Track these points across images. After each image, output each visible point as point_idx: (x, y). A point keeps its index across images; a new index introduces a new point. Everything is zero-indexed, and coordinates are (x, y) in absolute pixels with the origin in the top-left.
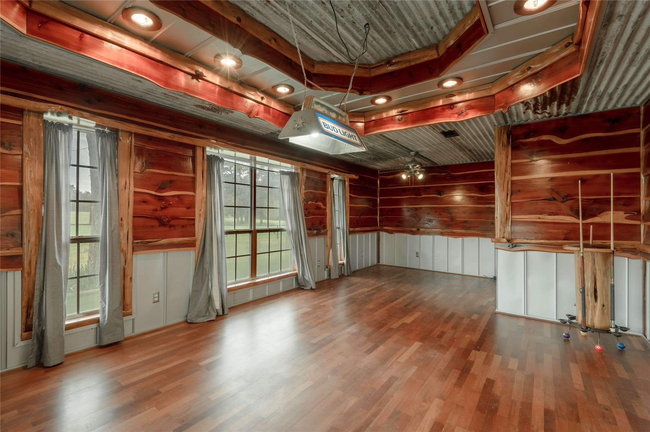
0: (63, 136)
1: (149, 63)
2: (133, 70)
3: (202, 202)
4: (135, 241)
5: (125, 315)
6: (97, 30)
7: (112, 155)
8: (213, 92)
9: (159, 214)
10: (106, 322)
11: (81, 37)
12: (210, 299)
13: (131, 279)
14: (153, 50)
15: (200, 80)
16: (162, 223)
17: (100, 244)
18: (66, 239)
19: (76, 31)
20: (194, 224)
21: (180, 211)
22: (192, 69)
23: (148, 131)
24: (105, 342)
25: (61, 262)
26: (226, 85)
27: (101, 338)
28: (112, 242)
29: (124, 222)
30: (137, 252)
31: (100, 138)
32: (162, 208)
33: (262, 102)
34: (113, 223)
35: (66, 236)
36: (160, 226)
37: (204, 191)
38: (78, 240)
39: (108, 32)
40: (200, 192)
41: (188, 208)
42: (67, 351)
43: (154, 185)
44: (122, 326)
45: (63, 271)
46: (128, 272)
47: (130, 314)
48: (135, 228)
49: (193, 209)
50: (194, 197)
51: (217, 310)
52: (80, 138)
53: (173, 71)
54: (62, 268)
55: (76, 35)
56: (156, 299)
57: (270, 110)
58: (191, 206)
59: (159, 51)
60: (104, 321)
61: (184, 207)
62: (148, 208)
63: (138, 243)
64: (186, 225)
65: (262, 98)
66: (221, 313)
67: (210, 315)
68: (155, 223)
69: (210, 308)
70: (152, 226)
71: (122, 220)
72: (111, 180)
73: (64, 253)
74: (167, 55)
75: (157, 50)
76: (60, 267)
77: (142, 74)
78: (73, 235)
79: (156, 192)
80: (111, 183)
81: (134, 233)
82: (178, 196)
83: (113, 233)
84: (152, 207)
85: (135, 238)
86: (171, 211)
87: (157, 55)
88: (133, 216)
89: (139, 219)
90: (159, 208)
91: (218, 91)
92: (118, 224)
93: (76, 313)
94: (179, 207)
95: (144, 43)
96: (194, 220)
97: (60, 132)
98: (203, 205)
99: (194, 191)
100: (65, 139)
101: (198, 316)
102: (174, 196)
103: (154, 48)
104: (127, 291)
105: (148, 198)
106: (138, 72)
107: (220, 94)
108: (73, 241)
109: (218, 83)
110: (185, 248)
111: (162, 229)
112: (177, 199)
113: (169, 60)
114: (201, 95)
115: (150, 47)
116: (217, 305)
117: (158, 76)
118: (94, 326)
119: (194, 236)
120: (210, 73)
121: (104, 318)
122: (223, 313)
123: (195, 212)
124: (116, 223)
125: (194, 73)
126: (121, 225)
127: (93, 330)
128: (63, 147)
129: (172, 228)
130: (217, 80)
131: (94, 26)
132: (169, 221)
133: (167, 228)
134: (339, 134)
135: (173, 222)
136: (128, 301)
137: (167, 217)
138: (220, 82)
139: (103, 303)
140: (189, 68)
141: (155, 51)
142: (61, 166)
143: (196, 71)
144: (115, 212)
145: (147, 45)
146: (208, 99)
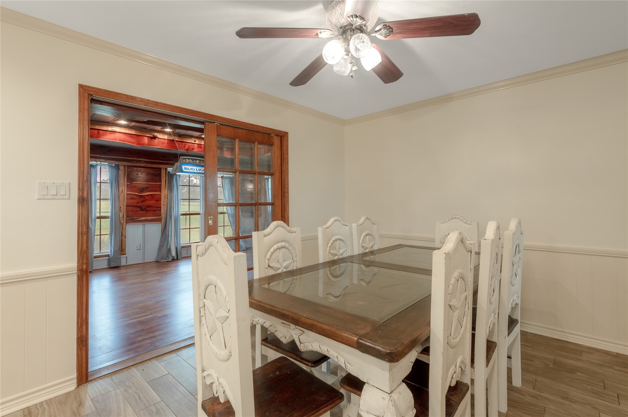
0: (93, 170)
1: (129, 136)
2: (121, 141)
3: (165, 198)
4: (127, 218)
5: (122, 254)
6: (105, 128)
7: (116, 177)
8: (163, 143)
9: (140, 204)
10: (112, 256)
11: (98, 132)
12: (169, 250)
13: (125, 237)
14: (130, 130)
15: (156, 139)
16: (142, 209)
17: (110, 219)
18: (94, 217)
19: (96, 130)
20: (161, 210)
21: (152, 202)
22: (151, 135)
23: (133, 164)
24: (112, 266)
25: (92, 227)
26: (171, 138)
27: (110, 264)
28: (115, 219)
29: (122, 209)
30: (128, 224)
31: (110, 169)
32: (142, 202)
33: (195, 143)
34: (116, 209)
35: (94, 216)
36: (141, 210)
37: (166, 192)
38: (100, 218)
39: (109, 128)
40: (164, 192)
41: (157, 201)
42: (94, 269)
43: (137, 190)
44: (120, 259)
45: (93, 231)
46: (124, 233)
47: (125, 254)
48: (127, 211)
49: (160, 202)
50: (160, 195)
51: (173, 257)
52: (101, 169)
53: (141, 137)
54: (93, 230)
55: (96, 132)
56: (139, 248)
57: (202, 146)
58: (159, 200)
59: (134, 130)
60: (111, 256)
61: (154, 201)
62: (134, 202)
63: (129, 219)
64: (156, 210)
65: (195, 141)
66: (175, 258)
67: (169, 258)
68: (138, 209)
69: (169, 255)
70: (136, 211)
71: (120, 208)
72: (115, 189)
73: (93, 223)
74: (138, 131)
75: (132, 130)
76: (92, 229)
77: (125, 142)
78: (98, 215)
79: (138, 193)
80: (115, 190)
81: (127, 214)
82: (151, 195)
83: (116, 214)
84: (136, 201)
85: (127, 216)
86: (147, 203)
87: (133, 132)
88: (127, 206)
89: (129, 207)
90: (140, 202)
91: (167, 142)
92: (118, 210)
93: (99, 252)
94: (151, 201)
95: (126, 129)
96: (161, 207)
97: (92, 168)
98: (166, 199)
99: (161, 192)
100: (94, 172)
101: (162, 259)
102: (148, 195)
103: (131, 129)
104: (123, 243)
105: (134, 196)
106: (124, 141)
107: (167, 143)
108: (98, 218)
109: (166, 139)
110: (155, 222)
111: (142, 212)
112: (150, 196)
113: (139, 133)
114: (157, 146)
115: (129, 129)
116: (174, 254)
117: (134, 141)
118: (107, 258)
119: (161, 216)
120: (161, 134)
121: (112, 254)
122: (177, 258)
123: (161, 203)
124: (117, 209)
125: (152, 136)
126: (120, 210)
127: (107, 260)
128: (93, 175)
129: (148, 212)
130: (166, 137)
131: (103, 127)
132: (146, 208)
133: (145, 212)
134: (195, 171)
135: (148, 209)
136: (123, 248)
137: (145, 206)
138: (167, 138)
139: (111, 247)
140: (150, 134)
141: (132, 131)
142: (92, 183)
143: (153, 135)
144: (117, 204)
145: (127, 129)
146: (161, 147)
